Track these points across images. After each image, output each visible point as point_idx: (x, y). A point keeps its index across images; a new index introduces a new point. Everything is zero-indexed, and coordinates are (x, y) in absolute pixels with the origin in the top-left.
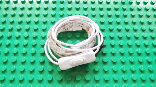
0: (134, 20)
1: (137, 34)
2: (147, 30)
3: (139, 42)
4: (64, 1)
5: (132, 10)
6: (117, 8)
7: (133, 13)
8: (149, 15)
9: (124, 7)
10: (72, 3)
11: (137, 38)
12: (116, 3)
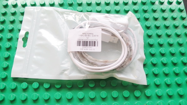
0: (158, 23)
1: (161, 41)
2: (173, 34)
3: (164, 50)
4: (73, 3)
5: (154, 11)
6: (136, 9)
7: (156, 15)
8: (175, 17)
9: (145, 7)
10: (83, 5)
11: (161, 45)
12: (135, 4)
